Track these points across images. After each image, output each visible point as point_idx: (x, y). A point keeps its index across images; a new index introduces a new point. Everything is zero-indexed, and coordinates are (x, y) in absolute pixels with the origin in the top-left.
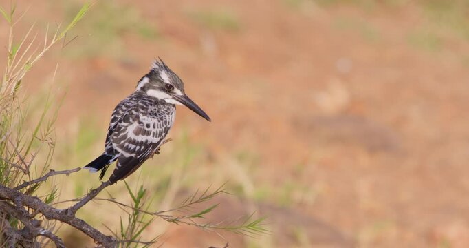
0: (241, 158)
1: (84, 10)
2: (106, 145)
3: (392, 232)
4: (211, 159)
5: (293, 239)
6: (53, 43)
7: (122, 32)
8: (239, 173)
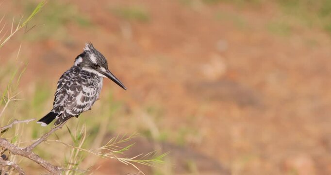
0: (149, 111)
1: (39, 7)
2: (54, 104)
3: (256, 163)
4: (128, 112)
5: (186, 168)
6: (17, 30)
7: (65, 22)
8: (148, 121)
